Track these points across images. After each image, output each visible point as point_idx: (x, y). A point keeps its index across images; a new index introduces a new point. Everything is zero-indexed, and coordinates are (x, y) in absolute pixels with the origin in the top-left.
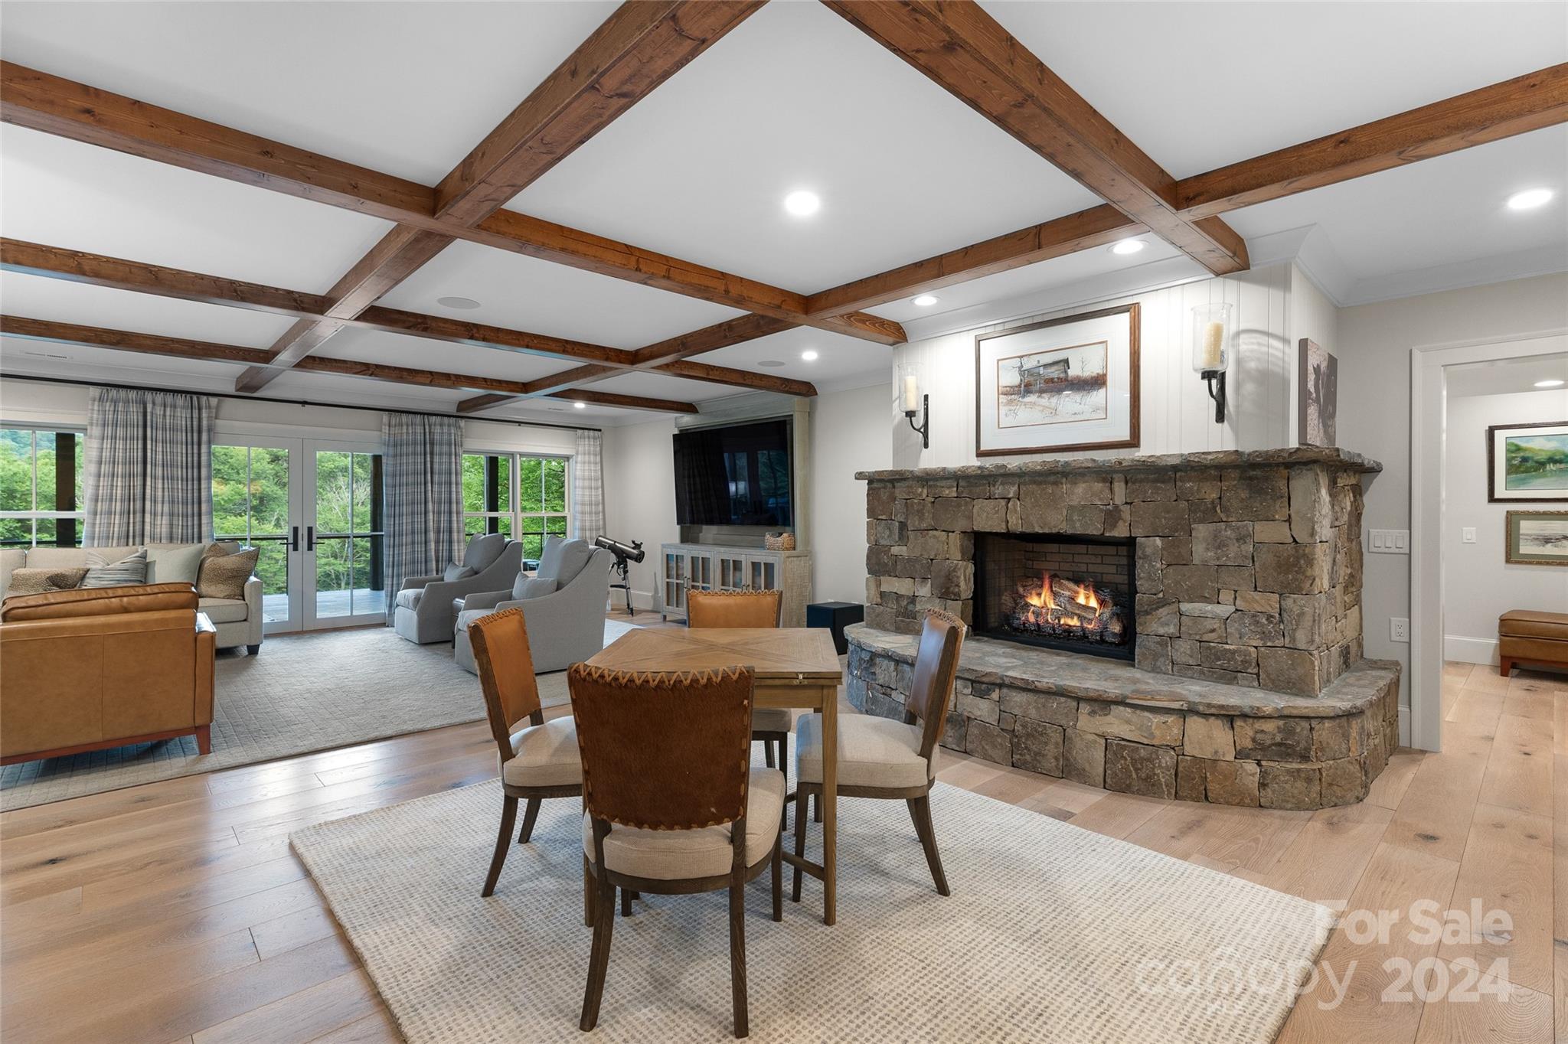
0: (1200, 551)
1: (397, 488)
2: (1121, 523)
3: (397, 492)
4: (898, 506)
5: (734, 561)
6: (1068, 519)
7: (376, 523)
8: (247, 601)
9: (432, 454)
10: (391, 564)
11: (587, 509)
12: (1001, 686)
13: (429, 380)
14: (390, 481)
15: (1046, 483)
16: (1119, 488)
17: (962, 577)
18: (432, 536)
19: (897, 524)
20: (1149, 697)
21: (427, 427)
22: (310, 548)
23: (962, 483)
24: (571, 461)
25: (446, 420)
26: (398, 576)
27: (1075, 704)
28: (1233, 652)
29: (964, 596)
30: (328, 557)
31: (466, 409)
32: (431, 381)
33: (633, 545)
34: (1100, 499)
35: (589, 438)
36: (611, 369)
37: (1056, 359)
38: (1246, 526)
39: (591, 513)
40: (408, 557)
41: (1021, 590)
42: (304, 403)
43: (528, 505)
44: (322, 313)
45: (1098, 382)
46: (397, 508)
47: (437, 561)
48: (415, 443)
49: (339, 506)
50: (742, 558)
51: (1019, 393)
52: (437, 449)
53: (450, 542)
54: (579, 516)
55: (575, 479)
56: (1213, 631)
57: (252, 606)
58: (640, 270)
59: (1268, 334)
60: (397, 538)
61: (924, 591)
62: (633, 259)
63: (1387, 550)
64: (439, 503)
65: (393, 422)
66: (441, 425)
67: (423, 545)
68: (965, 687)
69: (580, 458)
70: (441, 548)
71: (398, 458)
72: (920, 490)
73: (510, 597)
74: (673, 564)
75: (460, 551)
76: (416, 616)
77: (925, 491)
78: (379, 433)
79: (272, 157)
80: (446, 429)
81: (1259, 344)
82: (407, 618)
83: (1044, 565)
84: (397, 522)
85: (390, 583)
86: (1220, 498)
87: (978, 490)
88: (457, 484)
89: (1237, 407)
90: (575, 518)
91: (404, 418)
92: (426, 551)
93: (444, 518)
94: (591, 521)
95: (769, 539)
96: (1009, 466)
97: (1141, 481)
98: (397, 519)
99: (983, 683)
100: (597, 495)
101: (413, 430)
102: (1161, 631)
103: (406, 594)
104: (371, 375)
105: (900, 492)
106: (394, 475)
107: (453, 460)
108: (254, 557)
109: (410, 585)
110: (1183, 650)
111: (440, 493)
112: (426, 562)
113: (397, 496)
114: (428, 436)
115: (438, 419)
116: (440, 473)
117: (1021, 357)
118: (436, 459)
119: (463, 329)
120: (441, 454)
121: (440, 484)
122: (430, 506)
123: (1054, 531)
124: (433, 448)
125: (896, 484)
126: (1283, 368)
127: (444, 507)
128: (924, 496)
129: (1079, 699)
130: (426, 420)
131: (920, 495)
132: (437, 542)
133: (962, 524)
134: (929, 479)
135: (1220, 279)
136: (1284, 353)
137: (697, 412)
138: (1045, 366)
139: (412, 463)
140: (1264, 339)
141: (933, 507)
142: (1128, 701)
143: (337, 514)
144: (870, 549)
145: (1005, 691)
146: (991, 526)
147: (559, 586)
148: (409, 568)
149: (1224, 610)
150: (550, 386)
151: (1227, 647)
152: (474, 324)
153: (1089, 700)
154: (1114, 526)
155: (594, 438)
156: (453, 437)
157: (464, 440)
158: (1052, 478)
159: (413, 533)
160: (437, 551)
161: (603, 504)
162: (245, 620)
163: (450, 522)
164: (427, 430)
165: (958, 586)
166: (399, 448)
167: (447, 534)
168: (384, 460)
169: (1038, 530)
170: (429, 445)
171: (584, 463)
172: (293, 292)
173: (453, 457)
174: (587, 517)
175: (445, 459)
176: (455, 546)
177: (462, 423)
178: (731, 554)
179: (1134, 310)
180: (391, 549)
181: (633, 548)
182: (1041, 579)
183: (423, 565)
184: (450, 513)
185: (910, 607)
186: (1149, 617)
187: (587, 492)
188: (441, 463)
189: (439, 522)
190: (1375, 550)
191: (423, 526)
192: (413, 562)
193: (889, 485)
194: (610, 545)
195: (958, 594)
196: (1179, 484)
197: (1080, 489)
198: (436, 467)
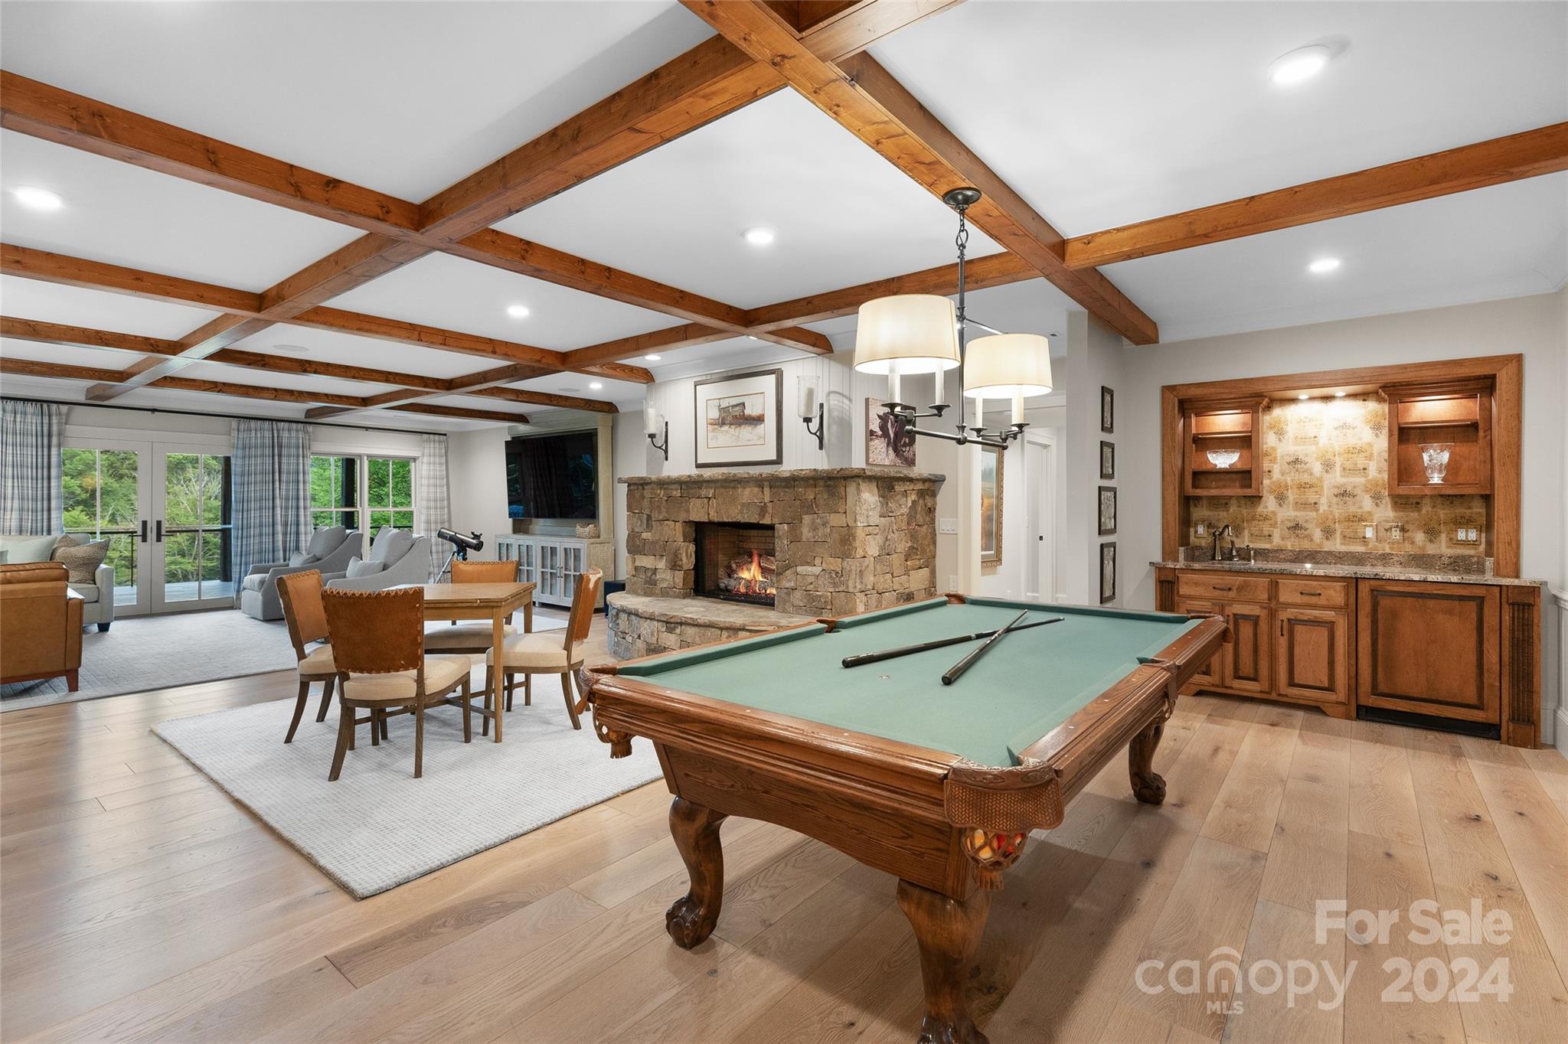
0: (806, 533)
1: (246, 486)
2: (767, 514)
3: (246, 489)
4: (646, 503)
5: (551, 548)
6: (741, 512)
7: (226, 518)
8: (98, 585)
9: (280, 456)
10: (239, 553)
11: (432, 504)
12: (681, 624)
13: (274, 395)
14: (238, 479)
15: (729, 488)
16: (767, 490)
17: (684, 554)
18: (279, 528)
19: (645, 516)
20: (757, 624)
21: (275, 432)
22: (159, 540)
23: (683, 487)
24: (417, 461)
25: (294, 425)
26: (246, 564)
27: (720, 632)
28: (820, 596)
29: (685, 567)
30: (174, 555)
31: (312, 418)
32: (276, 397)
33: (473, 536)
34: (757, 499)
35: (434, 441)
36: (433, 393)
37: (739, 402)
38: (826, 516)
39: (436, 508)
40: (256, 547)
41: (734, 566)
42: (154, 410)
43: (399, 500)
44: (174, 354)
45: (759, 419)
46: (245, 504)
47: (285, 551)
48: (263, 446)
49: (188, 500)
50: (557, 545)
51: (718, 424)
52: (285, 451)
53: (298, 534)
54: (424, 511)
55: (421, 478)
56: (811, 583)
57: (104, 590)
58: (421, 341)
59: (842, 395)
60: (245, 531)
61: (661, 564)
62: (416, 333)
63: (948, 532)
64: (287, 499)
65: (242, 427)
66: (289, 430)
67: (271, 537)
68: (663, 627)
69: (425, 459)
70: (288, 539)
71: (247, 459)
72: (659, 491)
73: (345, 577)
74: (504, 551)
75: (305, 541)
76: (261, 597)
77: (662, 492)
78: (228, 437)
79: (142, 281)
80: (294, 434)
81: (839, 401)
82: (253, 598)
83: (752, 545)
84: (245, 516)
85: (238, 570)
86: (815, 498)
87: (692, 491)
88: (304, 482)
89: (829, 440)
90: (420, 513)
91: (253, 424)
92: (273, 542)
93: (291, 513)
94: (436, 515)
95: (579, 529)
96: (705, 476)
97: (778, 487)
98: (245, 513)
99: (671, 623)
100: (443, 492)
101: (262, 435)
102: (787, 585)
103: (252, 579)
104: (218, 392)
105: (647, 493)
106: (243, 475)
107: (301, 461)
108: (105, 547)
109: (256, 571)
110: (798, 597)
111: (287, 490)
112: (273, 551)
113: (246, 493)
114: (276, 440)
115: (286, 425)
116: (288, 473)
117: (720, 399)
118: (284, 460)
119: (298, 364)
120: (289, 456)
121: (288, 482)
122: (278, 502)
123: (734, 520)
124: (281, 451)
125: (645, 487)
126: (849, 417)
127: (292, 503)
128: (661, 496)
129: (722, 629)
130: (275, 426)
131: (659, 495)
132: (285, 534)
133: (683, 517)
134: (663, 483)
135: (820, 357)
136: (850, 407)
137: (529, 422)
138: (733, 406)
139: (261, 464)
140: (840, 398)
141: (667, 503)
142: (747, 628)
143: (186, 508)
144: (629, 535)
145: (683, 627)
146: (700, 517)
147: (385, 567)
148: (257, 557)
149: (817, 570)
150: (384, 402)
151: (818, 593)
152: (306, 361)
153: (727, 629)
154: (764, 516)
155: (440, 442)
156: (301, 441)
157: (311, 443)
158: (732, 484)
159: (261, 526)
160: (284, 542)
161: (449, 498)
162: (96, 602)
163: (298, 516)
164: (275, 435)
165: (681, 560)
166: (247, 450)
167: (294, 528)
168: (233, 461)
169: (726, 520)
170: (277, 448)
171: (430, 464)
172: (149, 338)
173: (301, 458)
174: (432, 512)
175: (293, 460)
176: (302, 538)
177: (310, 428)
178: (549, 542)
179: (779, 374)
180: (240, 541)
181: (473, 539)
182: (751, 556)
183: (271, 554)
184: (298, 508)
185: (653, 577)
186: (781, 576)
187: (432, 489)
188: (288, 464)
189: (287, 516)
190: (943, 532)
191: (271, 520)
192: (260, 552)
193: (641, 487)
194: (451, 536)
195: (681, 566)
196: (796, 489)
197: (747, 491)
198: (284, 467)
